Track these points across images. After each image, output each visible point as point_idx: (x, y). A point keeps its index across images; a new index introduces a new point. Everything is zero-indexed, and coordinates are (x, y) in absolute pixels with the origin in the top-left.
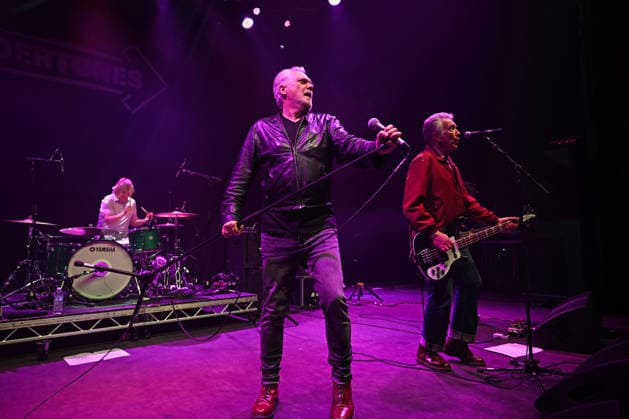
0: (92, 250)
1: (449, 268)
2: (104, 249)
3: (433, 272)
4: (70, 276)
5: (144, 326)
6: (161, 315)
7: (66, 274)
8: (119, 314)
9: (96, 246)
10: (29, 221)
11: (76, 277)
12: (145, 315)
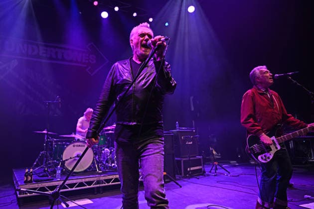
0: (74, 146)
1: (272, 155)
2: (79, 146)
3: (262, 158)
4: (64, 160)
5: (100, 187)
6: (108, 181)
7: (62, 159)
8: (87, 180)
9: (76, 144)
10: (45, 132)
11: (67, 160)
12: (100, 180)
